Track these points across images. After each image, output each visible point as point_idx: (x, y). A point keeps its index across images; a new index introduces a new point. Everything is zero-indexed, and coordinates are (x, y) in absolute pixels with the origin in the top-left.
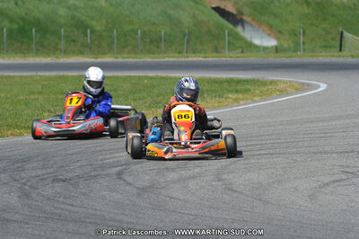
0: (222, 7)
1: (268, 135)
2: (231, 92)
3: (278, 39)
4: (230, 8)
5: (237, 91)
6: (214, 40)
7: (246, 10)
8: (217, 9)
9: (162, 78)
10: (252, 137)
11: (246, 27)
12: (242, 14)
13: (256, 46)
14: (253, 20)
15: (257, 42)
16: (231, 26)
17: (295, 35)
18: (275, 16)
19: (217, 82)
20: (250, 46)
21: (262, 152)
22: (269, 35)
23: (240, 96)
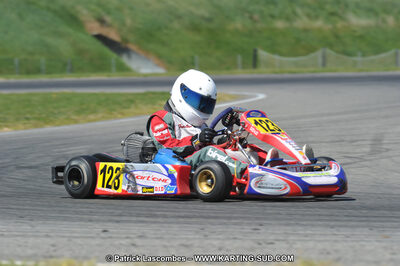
0: (105, 34)
3: (167, 69)
4: (113, 35)
7: (131, 37)
11: (133, 56)
12: (126, 41)
14: (139, 49)
18: (163, 44)
22: (158, 65)
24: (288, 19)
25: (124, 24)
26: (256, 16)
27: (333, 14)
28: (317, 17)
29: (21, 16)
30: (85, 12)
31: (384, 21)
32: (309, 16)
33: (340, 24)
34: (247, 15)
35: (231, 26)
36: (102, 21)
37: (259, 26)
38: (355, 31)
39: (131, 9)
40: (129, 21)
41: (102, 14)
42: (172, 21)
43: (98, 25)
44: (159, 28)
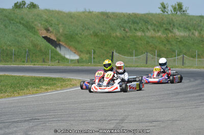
0: (49, 36)
1: (60, 110)
2: (44, 85)
3: (80, 55)
4: (53, 37)
5: (48, 85)
6: (43, 56)
7: (62, 39)
8: (45, 38)
9: (7, 76)
10: (51, 110)
12: (60, 41)
13: (67, 59)
14: (66, 44)
15: (67, 57)
16: (53, 48)
17: (90, 53)
18: (79, 42)
19: (38, 79)
20: (64, 59)
21: (54, 119)
22: (75, 53)
23: (49, 87)
24: (143, 31)
25: (59, 32)
26: (127, 30)
27: (166, 29)
28: (158, 31)
29: (6, 27)
30: (39, 25)
31: (193, 34)
32: (154, 30)
33: (170, 35)
34: (122, 29)
35: (114, 35)
36: (47, 30)
37: (128, 34)
38: (178, 39)
40: (61, 31)
41: (48, 26)
42: (83, 31)
43: (45, 31)
44: (77, 34)
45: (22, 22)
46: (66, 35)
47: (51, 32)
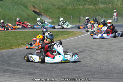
0: (35, 10)
3: (52, 20)
4: (37, 11)
7: (42, 11)
11: (43, 16)
12: (41, 12)
14: (44, 14)
18: (51, 13)
22: (49, 18)
24: (83, 5)
25: (40, 8)
26: (75, 5)
27: (95, 4)
28: (91, 5)
29: (13, 7)
30: (30, 5)
31: (109, 6)
32: (89, 5)
33: (97, 7)
34: (72, 5)
35: (68, 8)
36: (34, 7)
37: (75, 7)
38: (101, 8)
39: (42, 3)
40: (41, 7)
41: (35, 5)
42: (53, 7)
43: (33, 8)
44: (50, 9)
45: (21, 3)
46: (44, 9)
47: (36, 8)
